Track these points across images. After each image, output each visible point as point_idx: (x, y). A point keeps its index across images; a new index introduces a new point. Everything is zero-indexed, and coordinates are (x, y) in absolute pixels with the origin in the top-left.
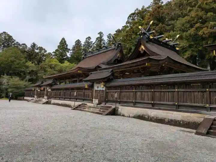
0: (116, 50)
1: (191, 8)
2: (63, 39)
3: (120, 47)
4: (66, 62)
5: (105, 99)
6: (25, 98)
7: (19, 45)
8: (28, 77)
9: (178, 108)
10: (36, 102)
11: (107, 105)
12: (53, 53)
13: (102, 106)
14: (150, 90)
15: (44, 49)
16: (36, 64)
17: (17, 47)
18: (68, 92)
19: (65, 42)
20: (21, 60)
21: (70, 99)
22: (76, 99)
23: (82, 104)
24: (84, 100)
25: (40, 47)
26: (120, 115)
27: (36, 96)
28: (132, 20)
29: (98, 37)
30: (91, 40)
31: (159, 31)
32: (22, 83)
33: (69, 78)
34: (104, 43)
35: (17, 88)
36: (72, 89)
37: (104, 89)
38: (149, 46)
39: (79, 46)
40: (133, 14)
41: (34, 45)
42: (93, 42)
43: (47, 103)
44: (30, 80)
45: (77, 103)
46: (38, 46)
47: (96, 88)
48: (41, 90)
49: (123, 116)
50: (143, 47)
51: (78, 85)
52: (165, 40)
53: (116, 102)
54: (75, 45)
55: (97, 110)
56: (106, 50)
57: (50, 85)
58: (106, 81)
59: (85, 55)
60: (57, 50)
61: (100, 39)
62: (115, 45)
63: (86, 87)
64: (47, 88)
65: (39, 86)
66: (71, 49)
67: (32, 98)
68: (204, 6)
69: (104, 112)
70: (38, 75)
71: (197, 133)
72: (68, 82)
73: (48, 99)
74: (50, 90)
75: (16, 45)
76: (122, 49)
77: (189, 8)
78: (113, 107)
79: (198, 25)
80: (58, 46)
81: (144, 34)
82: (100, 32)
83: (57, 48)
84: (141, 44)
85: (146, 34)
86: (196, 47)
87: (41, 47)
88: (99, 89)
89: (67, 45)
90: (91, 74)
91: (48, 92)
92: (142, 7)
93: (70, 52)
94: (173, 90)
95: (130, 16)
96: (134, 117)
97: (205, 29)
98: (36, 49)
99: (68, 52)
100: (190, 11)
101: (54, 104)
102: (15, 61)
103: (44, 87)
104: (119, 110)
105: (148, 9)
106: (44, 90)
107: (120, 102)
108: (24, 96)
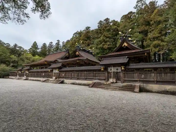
0: (66, 52)
1: (101, 35)
2: (35, 42)
3: (68, 51)
4: (37, 56)
5: (58, 77)
6: (10, 77)
7: (5, 44)
8: (12, 64)
9: (86, 79)
10: (18, 79)
11: (59, 79)
12: (28, 50)
13: (57, 80)
14: (77, 73)
15: (23, 48)
16: (17, 57)
17: (3, 45)
18: (39, 74)
19: (36, 44)
20: (7, 54)
21: (40, 77)
22: (44, 77)
23: (47, 79)
24: (48, 77)
25: (19, 47)
26: (65, 83)
27: (18, 76)
28: (75, 36)
29: (57, 43)
30: (53, 44)
31: (88, 43)
32: (8, 68)
33: (39, 66)
34: (60, 46)
35: (4, 71)
36: (41, 72)
37: (58, 72)
38: (80, 52)
39: (45, 47)
40: (76, 33)
41: (16, 45)
42: (54, 45)
43: (26, 79)
44: (13, 66)
45: (44, 79)
46: (19, 46)
47: (54, 72)
48: (22, 72)
49: (66, 83)
50: (77, 53)
51: (45, 70)
52: (88, 49)
53: (64, 78)
54: (43, 46)
55: (55, 82)
56: (60, 51)
57: (28, 70)
58: (59, 68)
59: (49, 53)
60: (31, 49)
61: (58, 44)
62: (65, 50)
63: (49, 71)
64: (26, 71)
65: (21, 70)
66: (40, 48)
67: (15, 77)
68: (106, 35)
69: (58, 82)
70: (19, 63)
71: (89, 87)
72: (38, 68)
73: (26, 77)
74: (28, 72)
75: (2, 44)
76: (69, 52)
77: (100, 35)
78: (62, 80)
79: (103, 43)
80: (32, 46)
81: (78, 47)
82: (58, 40)
83: (31, 47)
84: (77, 51)
85: (79, 47)
86: (103, 53)
87: (21, 47)
88: (55, 72)
89: (37, 46)
90: (52, 65)
91: (26, 73)
92: (80, 31)
93: (39, 50)
94: (85, 73)
95: (74, 34)
96: (71, 84)
97: (106, 45)
98: (17, 48)
99: (38, 50)
100: (101, 36)
101: (30, 80)
102: (3, 55)
103: (24, 71)
104: (65, 81)
105: (83, 32)
106: (24, 72)
107: (65, 78)
108: (9, 76)
